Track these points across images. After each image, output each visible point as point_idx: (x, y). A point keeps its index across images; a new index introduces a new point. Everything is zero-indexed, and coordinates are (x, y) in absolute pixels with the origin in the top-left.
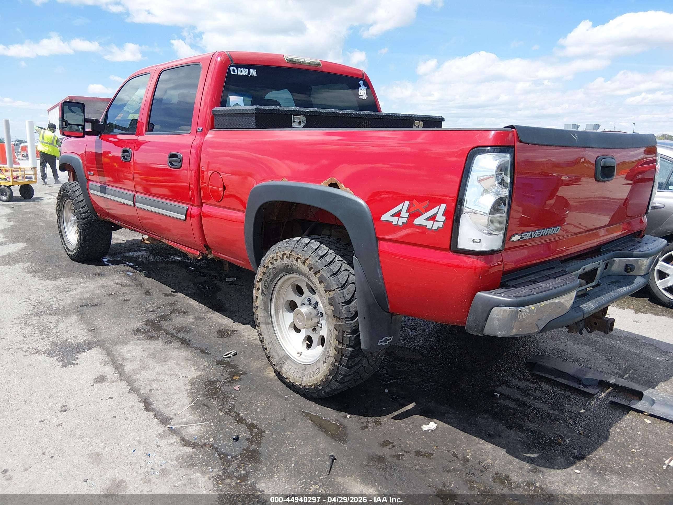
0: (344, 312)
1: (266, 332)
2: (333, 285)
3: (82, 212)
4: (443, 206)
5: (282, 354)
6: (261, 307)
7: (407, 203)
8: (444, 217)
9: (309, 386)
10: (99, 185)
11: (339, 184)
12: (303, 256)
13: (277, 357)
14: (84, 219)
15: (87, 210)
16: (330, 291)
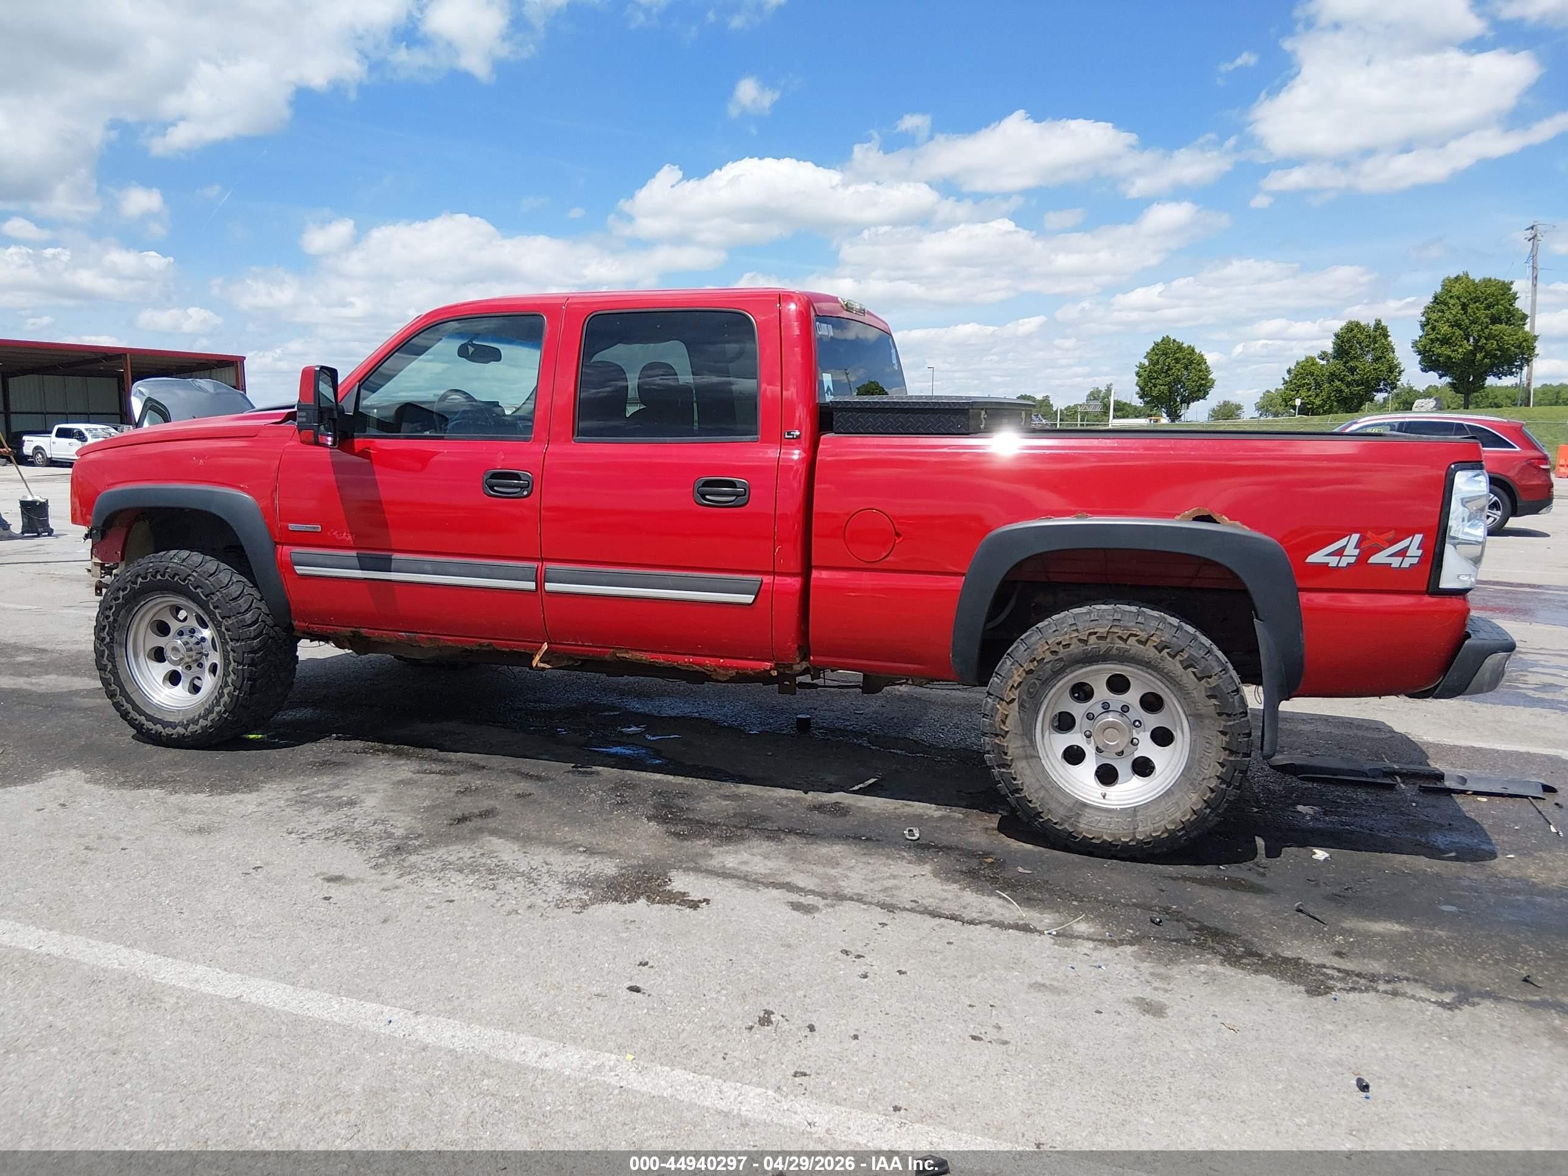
0: (1237, 705)
1: (1028, 772)
2: (1213, 668)
3: (249, 622)
4: (1418, 538)
5: (1068, 803)
6: (1014, 731)
7: (1355, 537)
8: (1421, 551)
9: (1154, 837)
10: (354, 553)
11: (1216, 516)
12: (1142, 631)
13: (1061, 808)
14: (254, 639)
15: (257, 616)
16: (1210, 677)
